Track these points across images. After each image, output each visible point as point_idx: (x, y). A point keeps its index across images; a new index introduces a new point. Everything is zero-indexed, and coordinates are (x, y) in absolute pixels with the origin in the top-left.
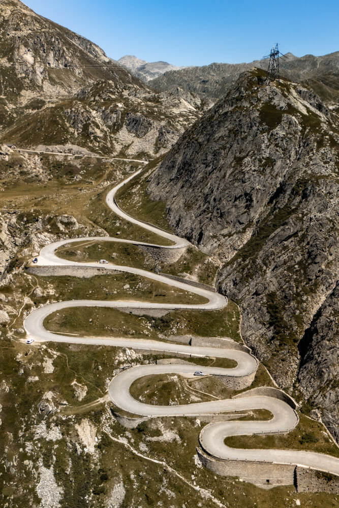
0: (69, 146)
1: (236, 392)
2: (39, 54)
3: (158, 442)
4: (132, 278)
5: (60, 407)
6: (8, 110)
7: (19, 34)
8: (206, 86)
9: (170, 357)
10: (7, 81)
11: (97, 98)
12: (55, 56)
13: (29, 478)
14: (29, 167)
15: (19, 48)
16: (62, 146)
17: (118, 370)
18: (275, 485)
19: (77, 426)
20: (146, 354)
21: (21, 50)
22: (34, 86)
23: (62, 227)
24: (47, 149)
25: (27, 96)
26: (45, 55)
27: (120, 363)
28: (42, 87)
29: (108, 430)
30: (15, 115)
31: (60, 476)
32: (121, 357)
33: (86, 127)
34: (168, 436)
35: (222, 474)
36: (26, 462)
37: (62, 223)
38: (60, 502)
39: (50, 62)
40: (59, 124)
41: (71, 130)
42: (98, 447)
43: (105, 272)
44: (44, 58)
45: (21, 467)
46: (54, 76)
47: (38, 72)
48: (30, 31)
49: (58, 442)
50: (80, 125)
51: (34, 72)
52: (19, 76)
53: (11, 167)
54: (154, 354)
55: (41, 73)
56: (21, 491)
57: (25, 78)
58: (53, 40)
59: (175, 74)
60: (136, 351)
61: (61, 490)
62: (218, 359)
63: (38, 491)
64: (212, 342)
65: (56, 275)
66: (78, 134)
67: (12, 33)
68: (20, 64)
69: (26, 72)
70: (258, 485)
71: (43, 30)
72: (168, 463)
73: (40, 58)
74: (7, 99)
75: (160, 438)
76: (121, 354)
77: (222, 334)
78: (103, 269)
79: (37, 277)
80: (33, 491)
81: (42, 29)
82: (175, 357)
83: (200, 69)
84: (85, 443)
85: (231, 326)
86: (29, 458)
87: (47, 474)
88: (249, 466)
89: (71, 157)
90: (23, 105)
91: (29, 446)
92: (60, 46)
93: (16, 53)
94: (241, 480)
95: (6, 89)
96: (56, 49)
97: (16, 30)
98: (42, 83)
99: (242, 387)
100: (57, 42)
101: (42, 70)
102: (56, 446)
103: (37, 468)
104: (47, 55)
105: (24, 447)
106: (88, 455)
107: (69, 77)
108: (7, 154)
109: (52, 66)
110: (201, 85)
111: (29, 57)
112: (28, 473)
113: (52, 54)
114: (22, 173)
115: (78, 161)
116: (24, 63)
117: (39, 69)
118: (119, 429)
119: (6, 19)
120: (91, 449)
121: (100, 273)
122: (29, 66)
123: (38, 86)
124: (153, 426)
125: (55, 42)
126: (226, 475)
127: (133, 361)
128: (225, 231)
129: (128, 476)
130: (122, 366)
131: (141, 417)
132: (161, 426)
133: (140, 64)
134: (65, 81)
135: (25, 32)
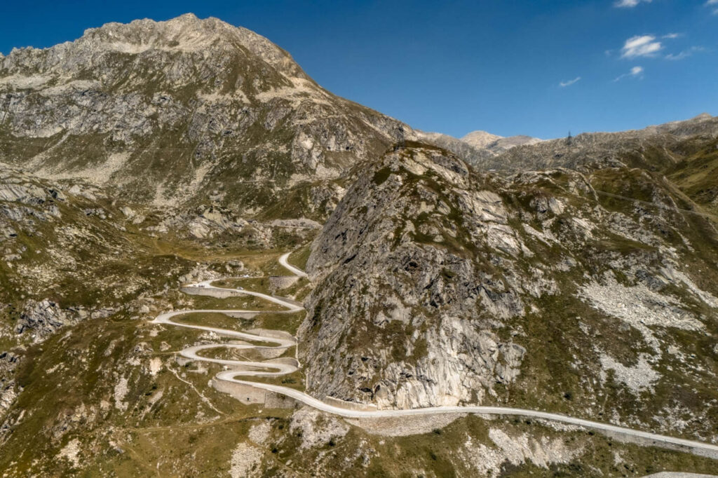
0: (303, 219)
1: (267, 359)
2: (319, 139)
3: (193, 373)
4: (252, 298)
5: (147, 351)
6: (273, 192)
7: (303, 122)
8: (559, 161)
9: (240, 340)
10: (280, 166)
11: (353, 177)
12: (336, 140)
13: (113, 381)
14: (259, 237)
15: (299, 135)
16: (296, 220)
17: (199, 343)
18: (253, 402)
19: (151, 360)
20: (223, 337)
21: (301, 137)
22: (307, 169)
23: (228, 269)
24: (282, 223)
25: (296, 179)
26: (326, 139)
27: (202, 339)
28: (315, 170)
29: (168, 365)
30: (278, 197)
31: (130, 384)
32: (205, 336)
33: (324, 203)
34: (201, 370)
35: (220, 391)
36: (115, 373)
37: (230, 265)
38: (125, 396)
39: (330, 146)
40: (301, 201)
41: (310, 206)
42: (159, 373)
43: (236, 294)
44: (324, 143)
45: (111, 374)
46: (331, 159)
47: (314, 157)
48: (315, 119)
49: (137, 366)
50: (318, 201)
51: (310, 156)
52: (294, 161)
53: (241, 237)
54: (229, 337)
55: (318, 157)
56: (106, 385)
57: (299, 162)
58: (338, 125)
59: (524, 149)
60: (217, 334)
61: (128, 390)
62: (270, 342)
63: (116, 388)
64: (274, 334)
65: (200, 294)
66: (315, 209)
67: (297, 122)
68: (297, 150)
69: (301, 157)
70: (242, 401)
71: (330, 116)
72: (194, 384)
73: (320, 143)
74: (276, 183)
75: (196, 371)
76: (206, 334)
77: (284, 329)
78: (235, 292)
79: (186, 294)
80: (113, 388)
81: (328, 115)
82: (243, 340)
83: (561, 142)
84: (152, 369)
85: (293, 325)
86: (117, 372)
87: (124, 382)
88: (237, 387)
89: (299, 229)
90: (290, 188)
91: (120, 366)
92: (344, 130)
93: (295, 140)
94: (231, 396)
95: (277, 173)
96: (340, 133)
97: (301, 118)
98: (317, 166)
99: (272, 357)
100: (341, 127)
101: (318, 154)
102: (134, 368)
103: (119, 378)
104: (328, 140)
105: (117, 366)
106: (151, 376)
107: (348, 159)
108: (240, 226)
109: (332, 150)
110: (553, 161)
111: (308, 144)
112: (114, 378)
113: (333, 139)
114: (249, 242)
115: (305, 233)
116: (300, 149)
117: (315, 154)
118: (175, 365)
119: (295, 109)
120: (154, 373)
121: (233, 295)
122: (305, 151)
123: (311, 170)
124: (195, 365)
125: (339, 126)
126: (223, 391)
127: (212, 340)
128: (328, 264)
129: (168, 388)
130: (202, 341)
131: (189, 358)
132: (200, 364)
133: (491, 140)
134: (342, 164)
135: (311, 119)
